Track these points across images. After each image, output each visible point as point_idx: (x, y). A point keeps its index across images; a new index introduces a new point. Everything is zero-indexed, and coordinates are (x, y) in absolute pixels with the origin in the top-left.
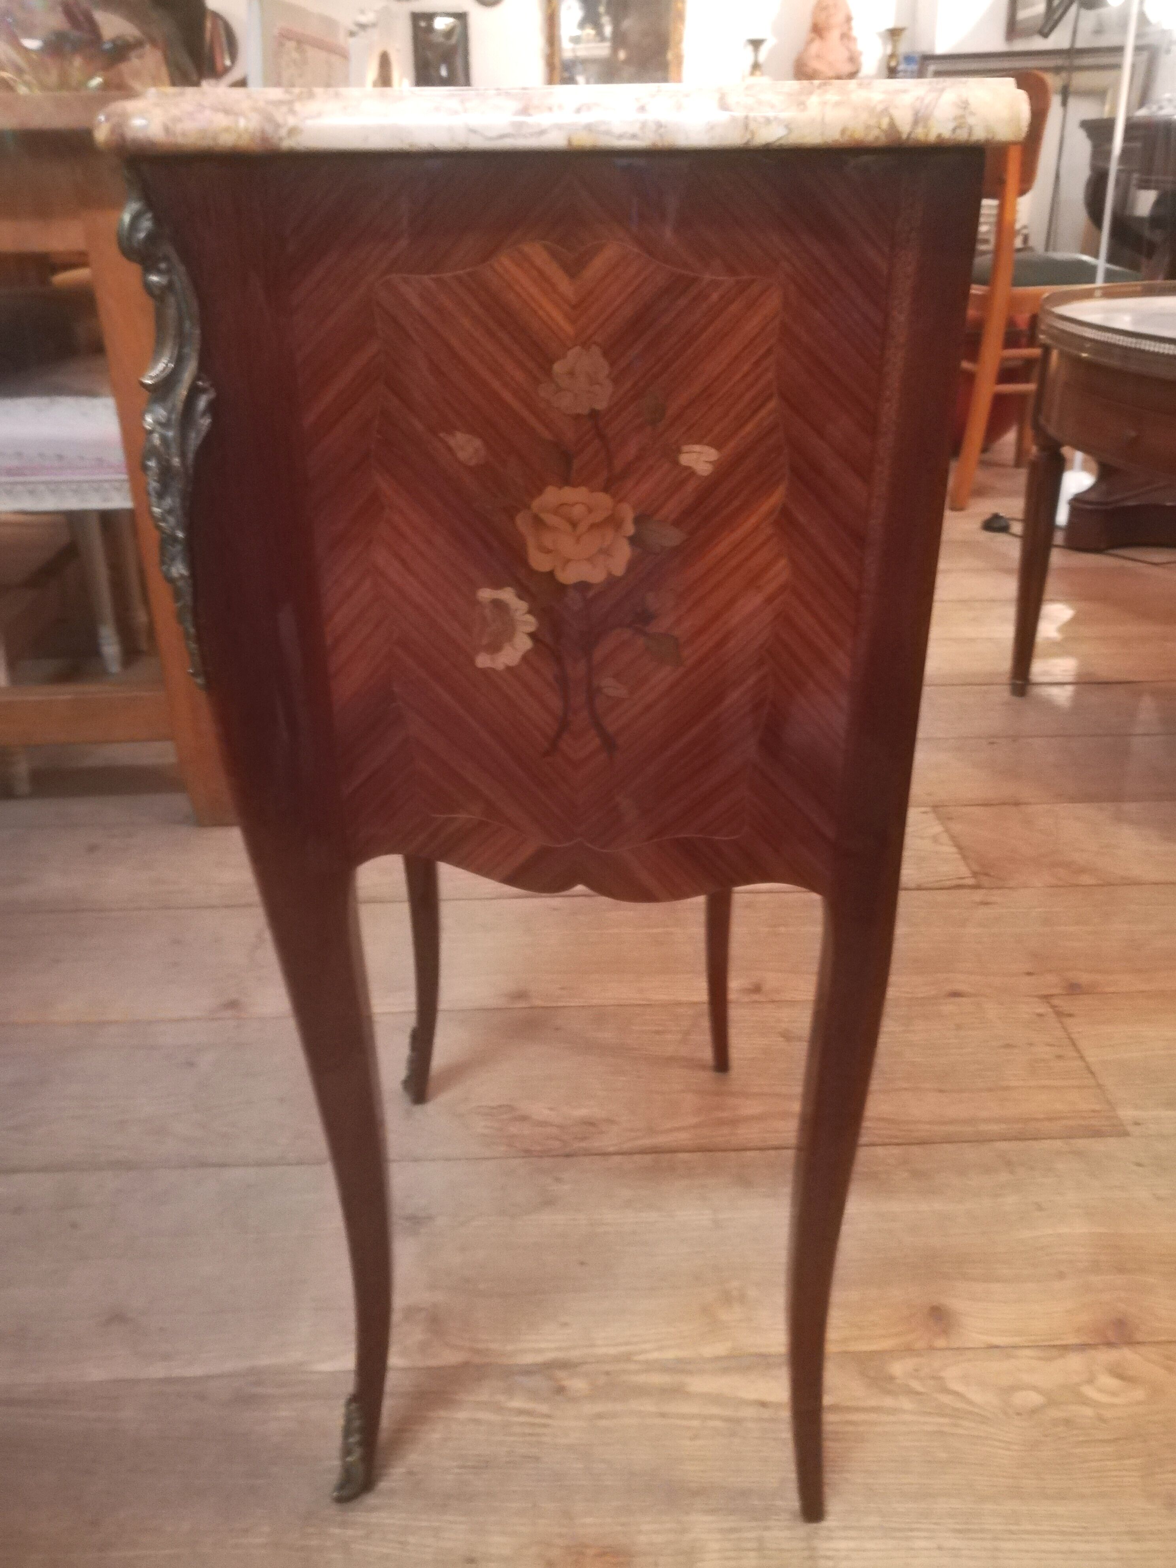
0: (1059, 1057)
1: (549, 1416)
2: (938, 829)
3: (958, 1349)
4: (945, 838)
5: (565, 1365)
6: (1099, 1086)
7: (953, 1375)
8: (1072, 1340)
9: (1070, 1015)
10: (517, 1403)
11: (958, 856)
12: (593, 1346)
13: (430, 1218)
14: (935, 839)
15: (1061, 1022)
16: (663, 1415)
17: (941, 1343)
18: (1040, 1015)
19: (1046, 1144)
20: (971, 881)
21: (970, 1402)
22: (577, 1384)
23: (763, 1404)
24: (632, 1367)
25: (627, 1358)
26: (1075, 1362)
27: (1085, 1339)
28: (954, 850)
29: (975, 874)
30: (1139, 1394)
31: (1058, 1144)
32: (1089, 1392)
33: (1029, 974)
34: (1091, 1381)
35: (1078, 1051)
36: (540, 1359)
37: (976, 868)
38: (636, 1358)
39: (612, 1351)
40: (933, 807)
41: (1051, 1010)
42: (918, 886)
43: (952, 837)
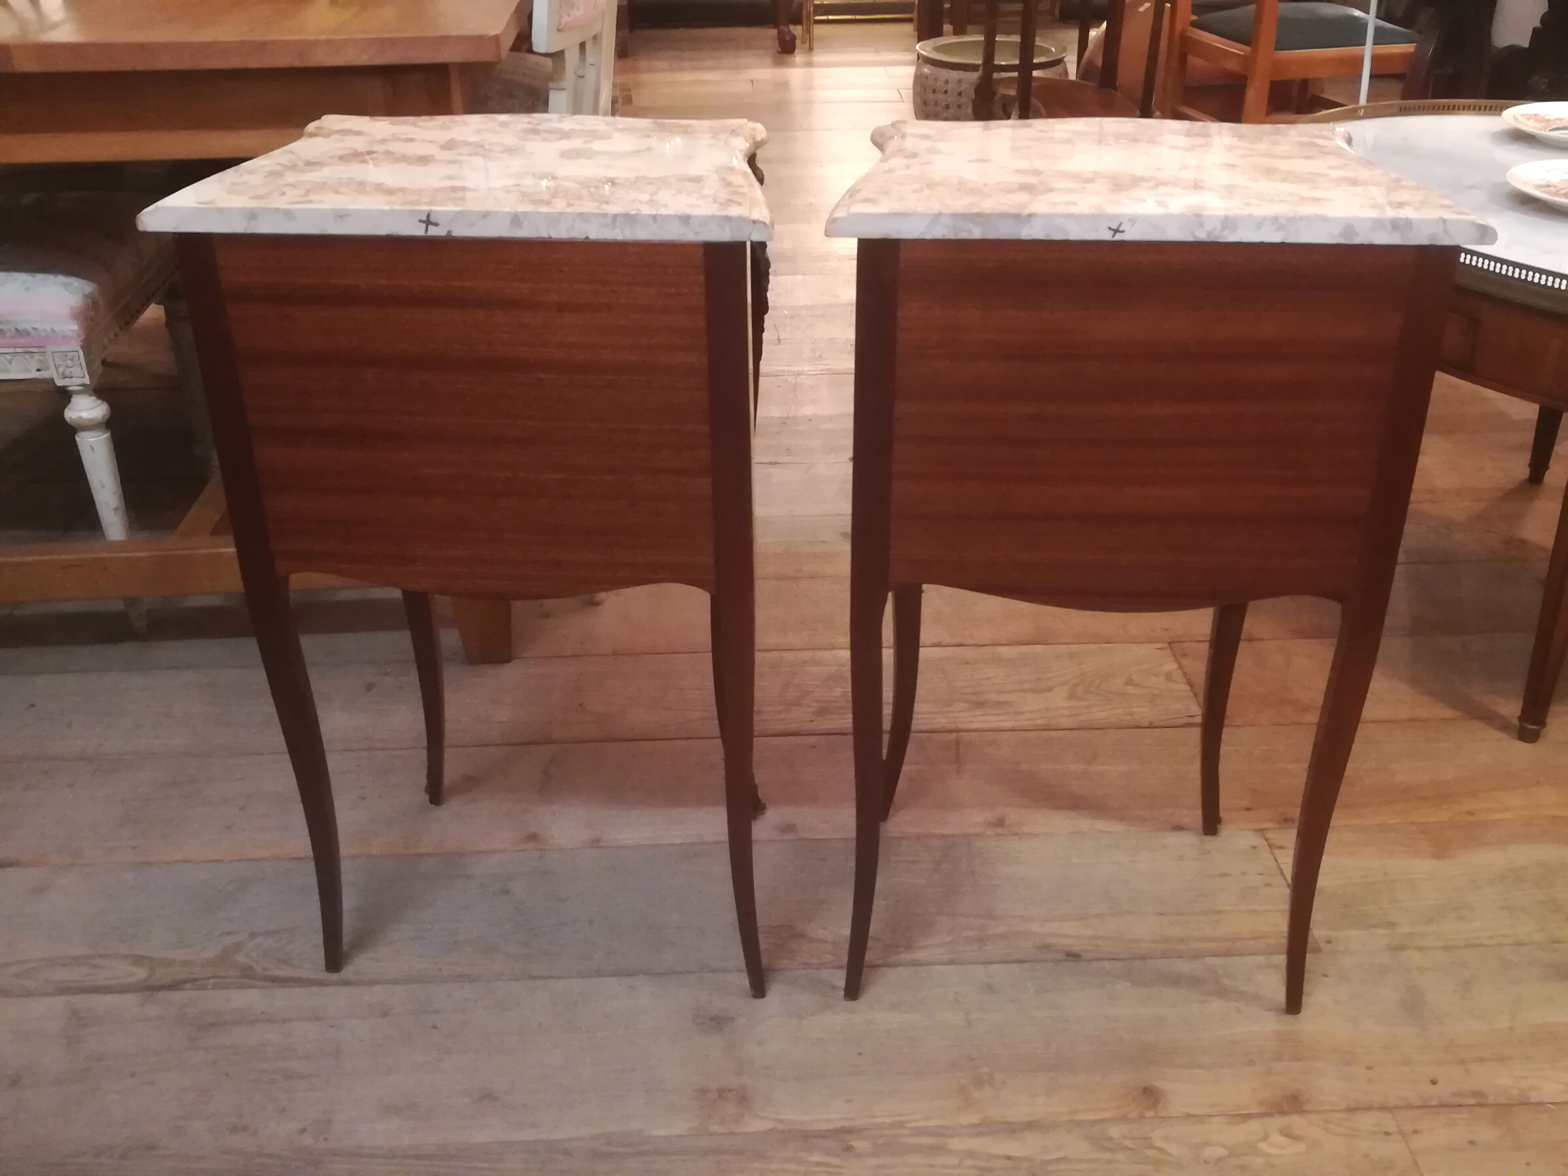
0: (1268, 885)
1: (841, 1167)
2: (1171, 666)
3: (1163, 1117)
4: (1178, 676)
5: (849, 1131)
7: (1157, 1136)
8: (1254, 1110)
9: (1280, 847)
10: (816, 1158)
11: (1191, 694)
12: (874, 1117)
13: (732, 1019)
14: (1169, 676)
15: (1273, 854)
16: (932, 1166)
17: (1150, 1113)
18: (1254, 847)
19: (1249, 959)
21: (1170, 1155)
22: (860, 1145)
23: (1009, 1158)
24: (906, 1132)
25: (901, 1125)
26: (1254, 1126)
27: (1263, 1109)
28: (1187, 687)
30: (1302, 1147)
31: (1261, 959)
32: (1262, 1146)
33: (1248, 809)
34: (1266, 1138)
36: (831, 1126)
38: (907, 1125)
39: (888, 1120)
40: (1169, 643)
41: (1265, 843)
42: (1151, 724)
43: (1185, 674)
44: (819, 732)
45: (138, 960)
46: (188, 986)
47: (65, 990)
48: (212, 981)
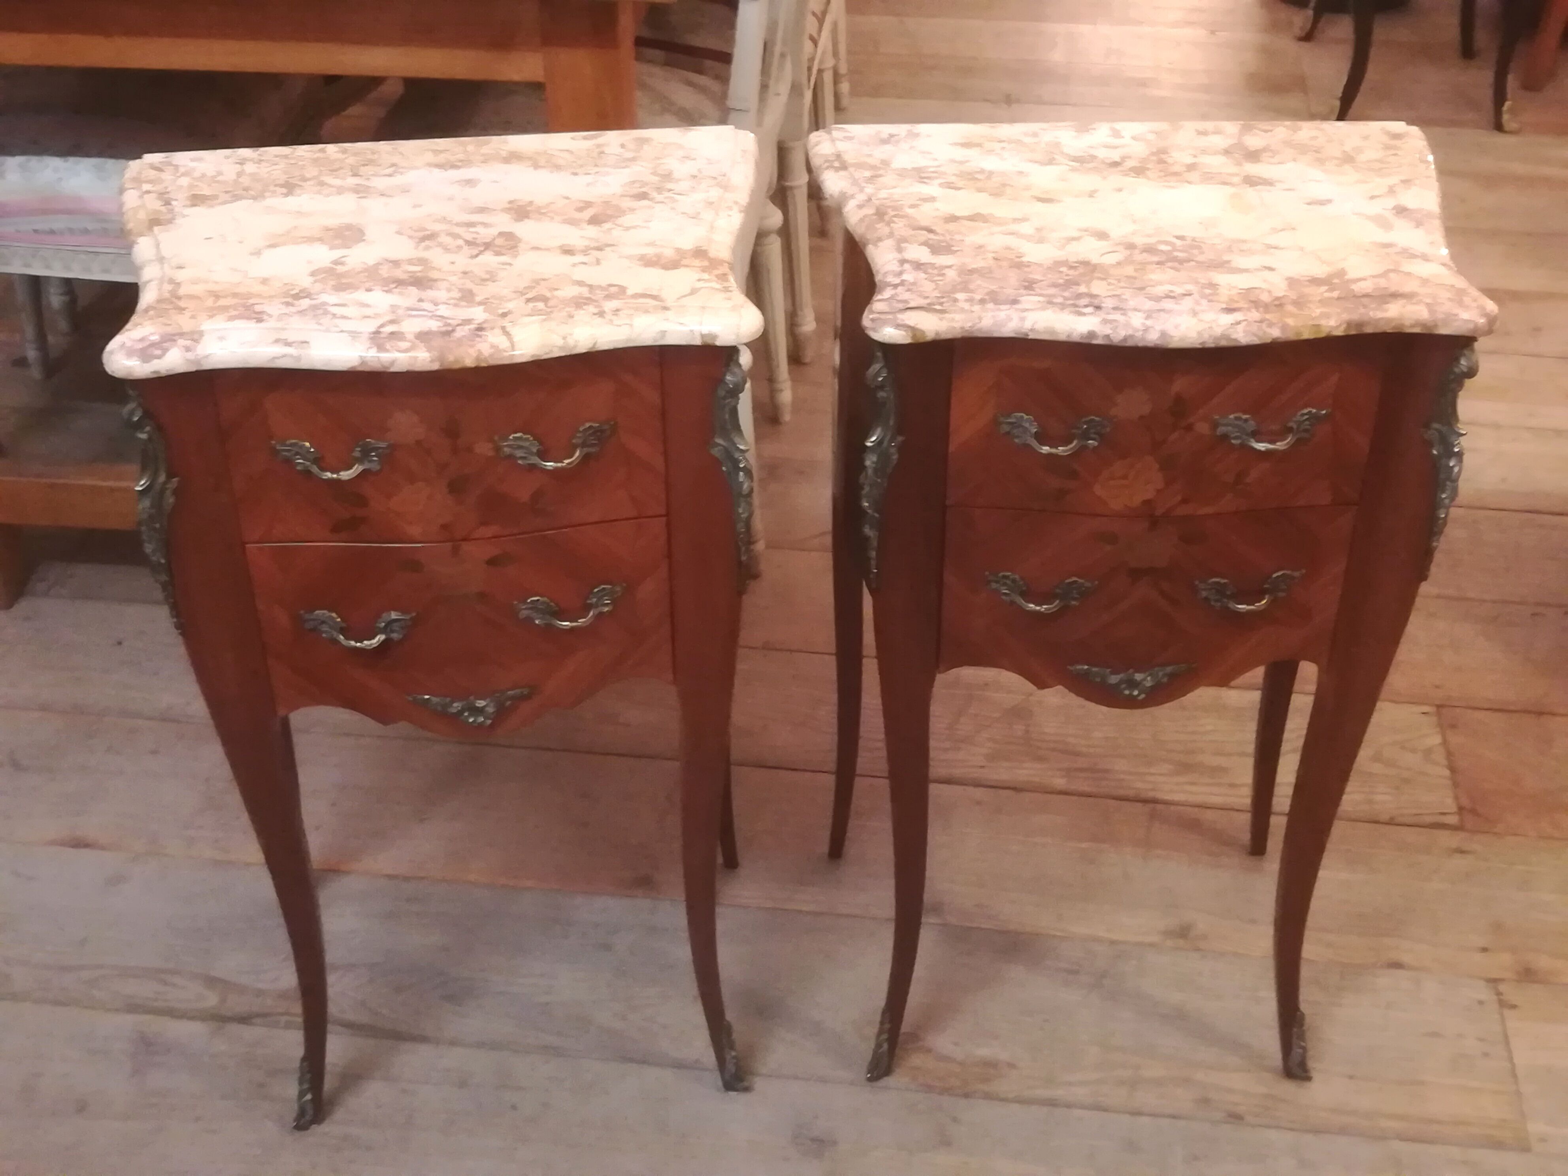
0: (1486, 1055)
2: (1437, 740)
4: (1440, 756)
6: (1518, 1093)
9: (1514, 1007)
11: (1449, 782)
14: (1427, 754)
15: (1502, 1015)
18: (1481, 1003)
19: (1442, 1150)
20: (1453, 820)
28: (1447, 773)
29: (1461, 809)
33: (1485, 950)
35: (1509, 1051)
37: (1465, 802)
40: (1439, 707)
41: (1495, 997)
42: (1392, 819)
43: (1449, 755)
44: (989, 783)
45: (211, 982)
46: (258, 1020)
47: (133, 1007)
48: (284, 1019)
